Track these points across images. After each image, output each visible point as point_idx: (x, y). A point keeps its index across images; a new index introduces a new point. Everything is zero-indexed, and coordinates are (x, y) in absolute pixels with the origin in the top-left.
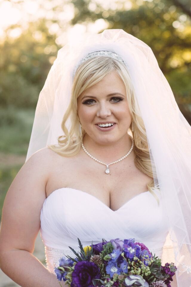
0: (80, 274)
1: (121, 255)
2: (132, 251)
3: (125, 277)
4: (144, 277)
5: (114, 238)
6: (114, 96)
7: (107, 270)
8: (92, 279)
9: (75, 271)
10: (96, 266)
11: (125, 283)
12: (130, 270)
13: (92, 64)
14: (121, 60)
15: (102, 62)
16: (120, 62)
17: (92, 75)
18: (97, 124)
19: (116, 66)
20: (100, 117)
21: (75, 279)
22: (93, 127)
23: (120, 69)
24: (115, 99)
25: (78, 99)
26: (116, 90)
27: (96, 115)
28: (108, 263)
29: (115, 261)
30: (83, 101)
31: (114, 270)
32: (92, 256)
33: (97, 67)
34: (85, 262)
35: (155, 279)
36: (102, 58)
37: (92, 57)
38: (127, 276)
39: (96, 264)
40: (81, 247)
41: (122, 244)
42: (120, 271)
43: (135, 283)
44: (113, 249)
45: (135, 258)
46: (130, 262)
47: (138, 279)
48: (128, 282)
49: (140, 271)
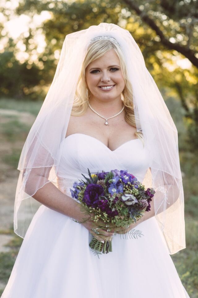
1: (119, 180)
2: (127, 178)
3: (122, 195)
4: (135, 196)
5: (114, 169)
6: (113, 67)
7: (109, 190)
8: (98, 196)
9: (87, 190)
10: (101, 187)
11: (122, 199)
12: (125, 191)
13: (97, 45)
14: (116, 43)
15: (104, 43)
16: (116, 44)
17: (96, 52)
18: (100, 87)
19: (114, 46)
20: (103, 82)
21: (87, 196)
22: (97, 89)
23: (116, 48)
24: (113, 69)
25: (86, 69)
26: (114, 63)
27: (100, 80)
28: (110, 185)
29: (116, 184)
31: (114, 190)
32: (98, 181)
33: (100, 46)
34: (94, 184)
35: (141, 198)
36: (104, 41)
37: (97, 40)
38: (123, 194)
39: (101, 186)
40: (90, 175)
41: (119, 173)
42: (118, 191)
43: (129, 199)
44: (113, 176)
45: (129, 183)
46: (125, 186)
47: (131, 197)
48: (124, 198)
49: (132, 191)
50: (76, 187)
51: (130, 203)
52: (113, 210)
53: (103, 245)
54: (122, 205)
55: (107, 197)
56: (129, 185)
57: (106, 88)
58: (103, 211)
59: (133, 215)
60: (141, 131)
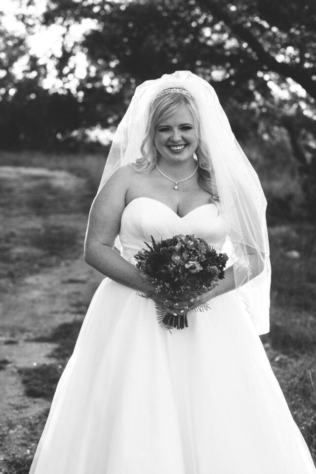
0: (152, 262)
1: (182, 246)
2: (191, 243)
3: (185, 263)
4: (200, 263)
5: (178, 235)
7: (172, 258)
10: (164, 256)
11: (184, 266)
12: (190, 257)
13: (167, 100)
14: (190, 96)
16: (189, 98)
17: (167, 108)
18: (169, 147)
19: (187, 101)
22: (166, 150)
24: (185, 128)
25: (155, 127)
26: (187, 120)
27: (169, 139)
28: (173, 253)
29: (178, 251)
30: (159, 129)
31: (177, 258)
33: (171, 101)
35: (209, 265)
36: (175, 94)
37: (167, 93)
38: (187, 262)
40: (153, 241)
41: (184, 238)
42: (182, 259)
43: (192, 266)
44: (177, 242)
45: (194, 249)
46: (189, 252)
47: (194, 264)
48: (187, 266)
49: (196, 257)
51: (193, 271)
54: (186, 274)
57: (175, 148)
58: (165, 281)
60: (218, 197)
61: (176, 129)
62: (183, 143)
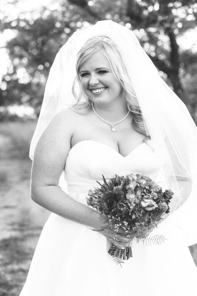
1: (137, 185)
2: (144, 182)
3: (141, 201)
4: (154, 200)
6: (101, 70)
7: (127, 197)
8: (117, 203)
9: (104, 198)
10: (119, 194)
11: (141, 205)
15: (92, 44)
21: (105, 204)
23: (105, 48)
24: (101, 72)
26: (103, 65)
28: (128, 191)
29: (134, 190)
31: (132, 196)
32: (115, 187)
33: (87, 48)
34: (111, 191)
35: (161, 201)
38: (142, 199)
39: (118, 193)
40: (105, 181)
41: (135, 177)
42: (137, 197)
43: (150, 205)
44: (130, 181)
46: (143, 190)
47: (151, 202)
48: (144, 204)
49: (151, 196)
50: (91, 194)
51: (150, 209)
52: (134, 217)
53: (123, 251)
54: (142, 211)
55: (126, 204)
56: (147, 190)
59: (154, 219)
61: (93, 74)
62: (101, 86)
